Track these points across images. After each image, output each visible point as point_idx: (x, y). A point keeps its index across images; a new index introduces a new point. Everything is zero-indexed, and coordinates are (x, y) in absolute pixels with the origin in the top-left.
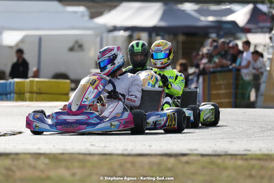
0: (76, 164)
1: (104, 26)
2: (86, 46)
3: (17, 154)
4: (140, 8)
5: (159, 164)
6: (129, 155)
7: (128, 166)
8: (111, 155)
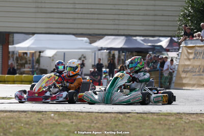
0: (74, 117)
1: (97, 47)
2: (87, 57)
3: (46, 112)
4: (114, 39)
5: (115, 117)
6: (101, 113)
7: (100, 118)
8: (92, 112)
